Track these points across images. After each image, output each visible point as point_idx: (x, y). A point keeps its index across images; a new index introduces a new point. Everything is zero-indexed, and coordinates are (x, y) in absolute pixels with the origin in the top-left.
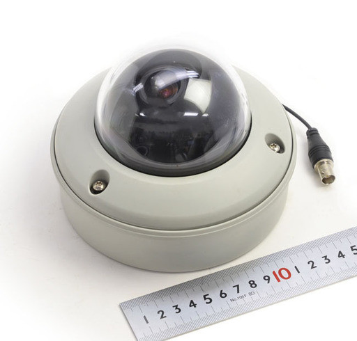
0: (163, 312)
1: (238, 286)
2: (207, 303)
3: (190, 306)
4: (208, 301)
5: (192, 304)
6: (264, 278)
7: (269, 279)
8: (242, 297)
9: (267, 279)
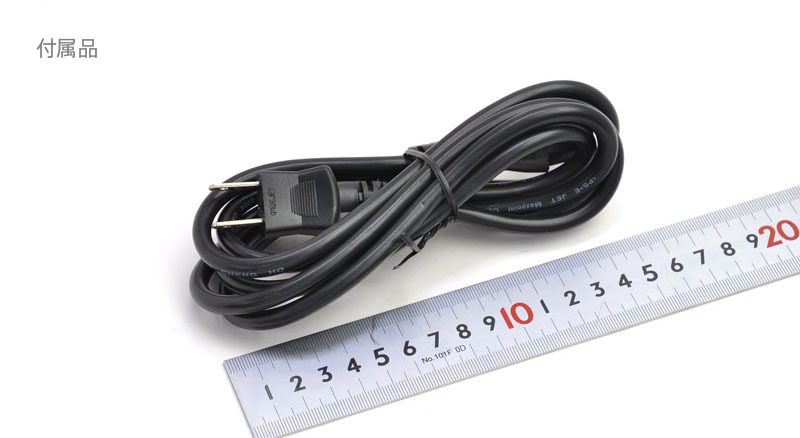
0: (300, 380)
1: (437, 334)
2: (380, 364)
3: (350, 369)
4: (382, 360)
5: (353, 365)
6: (485, 320)
7: (492, 324)
8: (443, 355)
9: (490, 322)
